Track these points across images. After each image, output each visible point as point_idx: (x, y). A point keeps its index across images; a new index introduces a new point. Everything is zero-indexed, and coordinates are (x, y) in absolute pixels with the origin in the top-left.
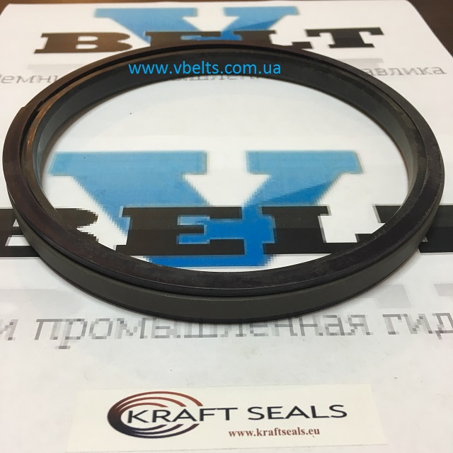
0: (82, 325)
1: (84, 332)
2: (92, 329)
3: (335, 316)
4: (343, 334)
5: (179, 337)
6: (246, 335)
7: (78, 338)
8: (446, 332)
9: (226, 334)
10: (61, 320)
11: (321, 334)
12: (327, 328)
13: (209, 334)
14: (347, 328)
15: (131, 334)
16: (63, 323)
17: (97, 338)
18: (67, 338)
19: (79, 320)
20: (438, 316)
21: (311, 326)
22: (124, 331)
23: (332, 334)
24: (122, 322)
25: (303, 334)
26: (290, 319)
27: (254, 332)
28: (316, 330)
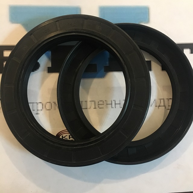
0: (42, 105)
1: (43, 108)
2: (45, 106)
6: (97, 108)
7: (41, 110)
8: (161, 106)
9: (90, 107)
10: (34, 103)
16: (35, 104)
17: (48, 110)
18: (38, 110)
19: (40, 103)
20: (160, 99)
21: (118, 104)
22: (56, 107)
24: (55, 103)
25: (115, 108)
26: (112, 102)
27: (100, 107)
28: (120, 106)
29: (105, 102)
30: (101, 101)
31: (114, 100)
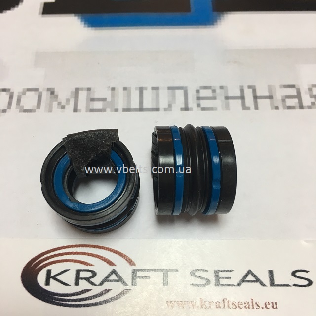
0: (8, 97)
1: (10, 104)
2: (19, 100)
3: (293, 86)
4: (301, 107)
5: (117, 110)
6: (191, 109)
7: (4, 111)
9: (170, 106)
11: (277, 108)
12: (284, 101)
13: (150, 106)
14: (307, 100)
15: (63, 107)
17: (26, 111)
19: (4, 90)
21: (266, 97)
22: (55, 104)
23: (290, 107)
24: (52, 93)
25: (256, 108)
26: (242, 91)
27: (202, 106)
28: (272, 104)
29: (218, 91)
30: (206, 88)
31: (249, 87)
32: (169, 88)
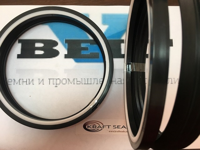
32: (94, 79)
